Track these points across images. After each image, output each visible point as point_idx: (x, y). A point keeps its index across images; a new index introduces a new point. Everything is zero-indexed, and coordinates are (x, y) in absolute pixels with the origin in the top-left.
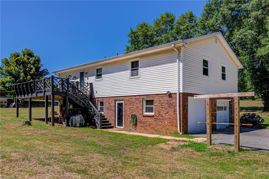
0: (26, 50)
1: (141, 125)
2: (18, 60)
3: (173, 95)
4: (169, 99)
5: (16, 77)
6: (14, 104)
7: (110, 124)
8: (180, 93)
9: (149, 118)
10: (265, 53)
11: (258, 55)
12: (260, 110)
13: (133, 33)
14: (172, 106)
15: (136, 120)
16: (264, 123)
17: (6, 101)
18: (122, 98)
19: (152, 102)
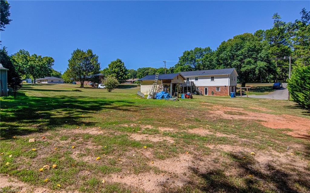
1: (215, 94)
3: (226, 86)
8: (229, 86)
9: (218, 92)
14: (226, 89)
15: (213, 93)
18: (207, 87)
19: (219, 88)
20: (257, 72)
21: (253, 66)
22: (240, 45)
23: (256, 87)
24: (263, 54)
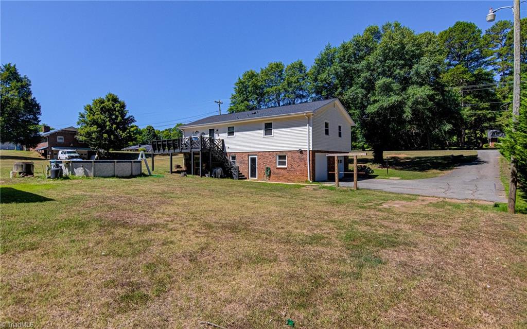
0: (110, 95)
1: (275, 175)
2: (104, 107)
3: (303, 152)
4: (300, 155)
5: (102, 126)
6: (96, 156)
7: (244, 176)
8: (309, 151)
9: (283, 170)
10: (374, 111)
11: (367, 112)
12: (370, 162)
13: (241, 82)
14: (304, 160)
15: (270, 172)
16: (373, 174)
17: (87, 153)
18: (256, 153)
19: (284, 157)
20: (406, 114)
21: (395, 98)
22: (366, 46)
23: (413, 159)
24: (423, 66)
